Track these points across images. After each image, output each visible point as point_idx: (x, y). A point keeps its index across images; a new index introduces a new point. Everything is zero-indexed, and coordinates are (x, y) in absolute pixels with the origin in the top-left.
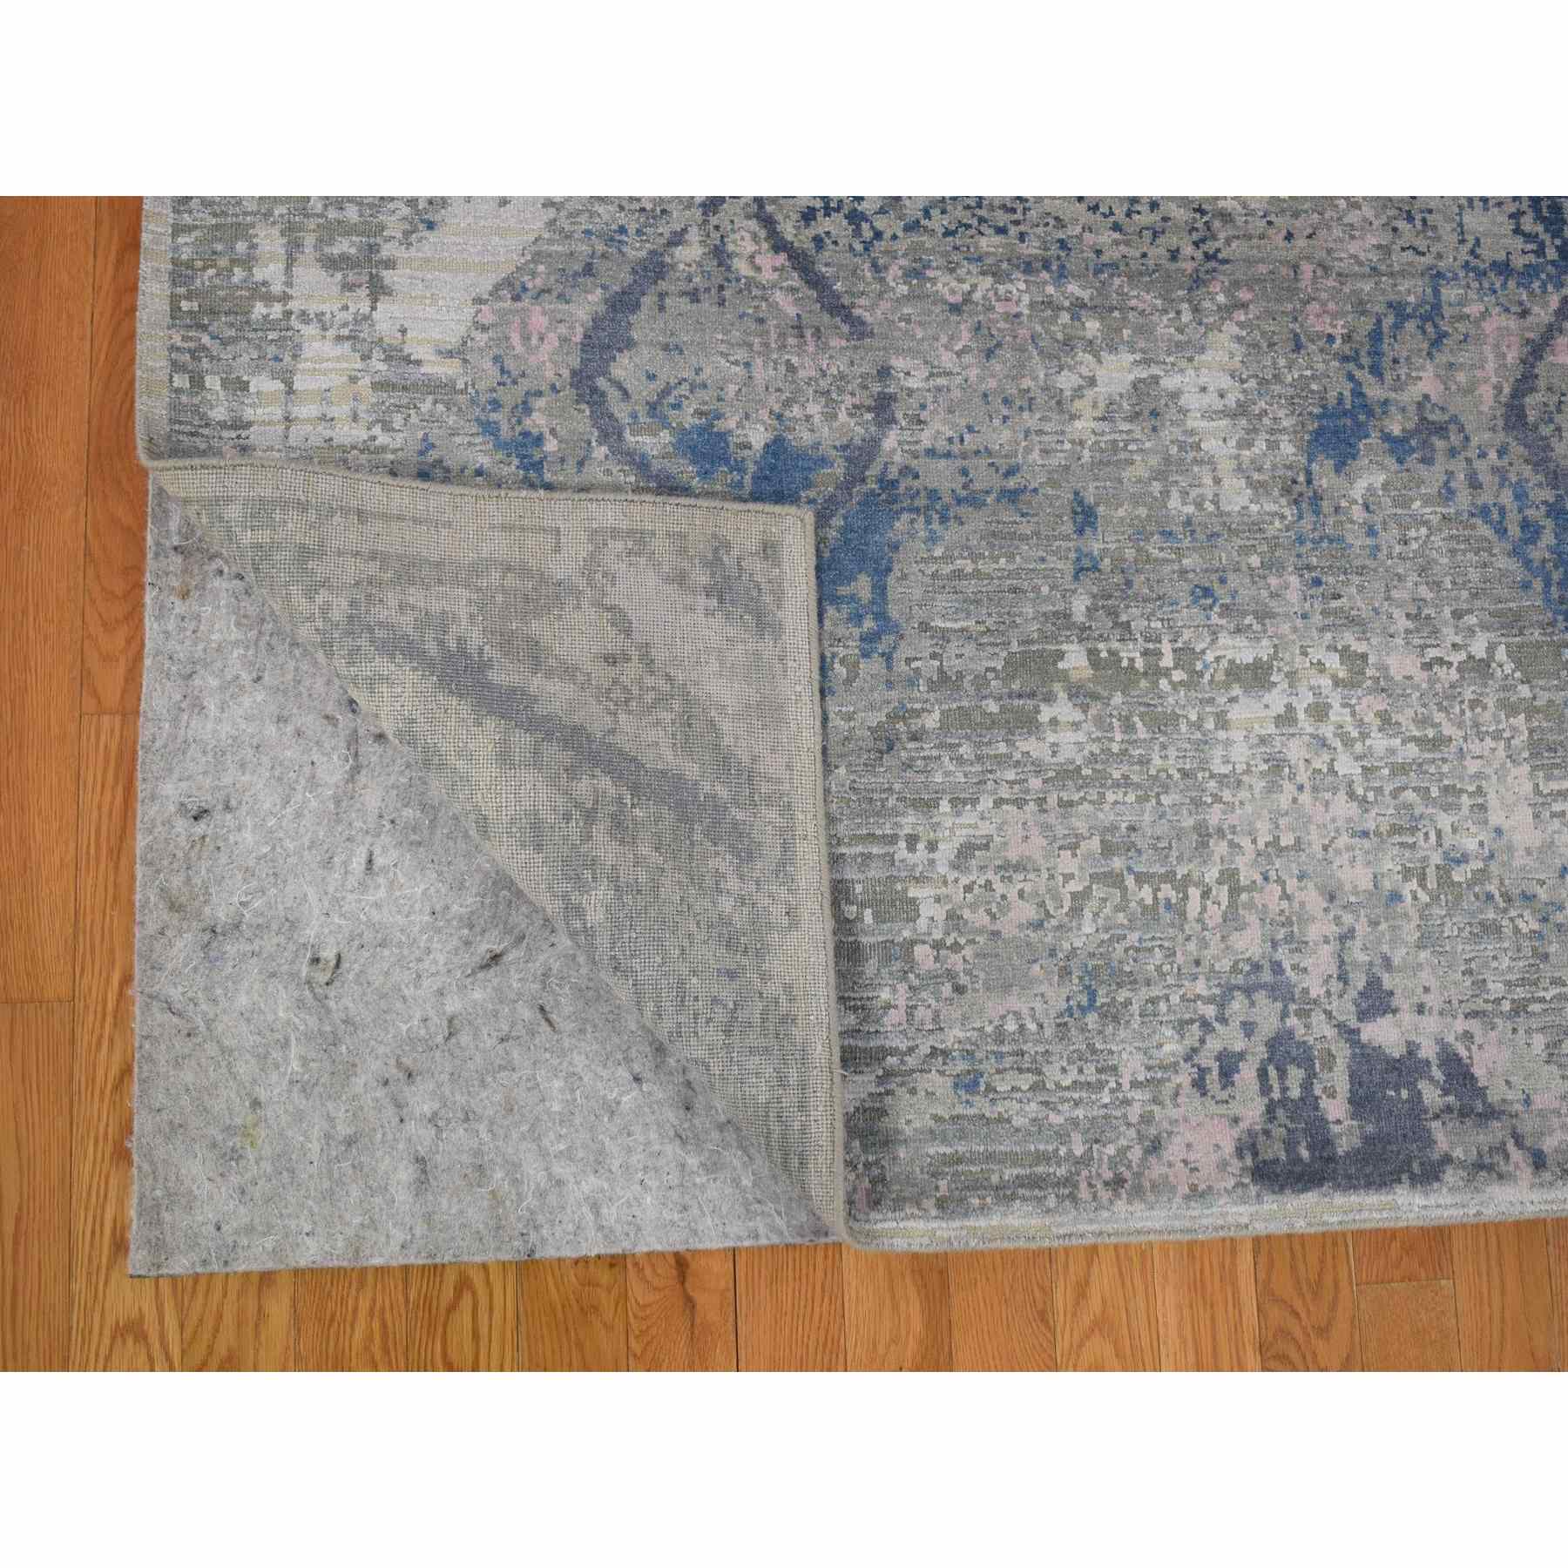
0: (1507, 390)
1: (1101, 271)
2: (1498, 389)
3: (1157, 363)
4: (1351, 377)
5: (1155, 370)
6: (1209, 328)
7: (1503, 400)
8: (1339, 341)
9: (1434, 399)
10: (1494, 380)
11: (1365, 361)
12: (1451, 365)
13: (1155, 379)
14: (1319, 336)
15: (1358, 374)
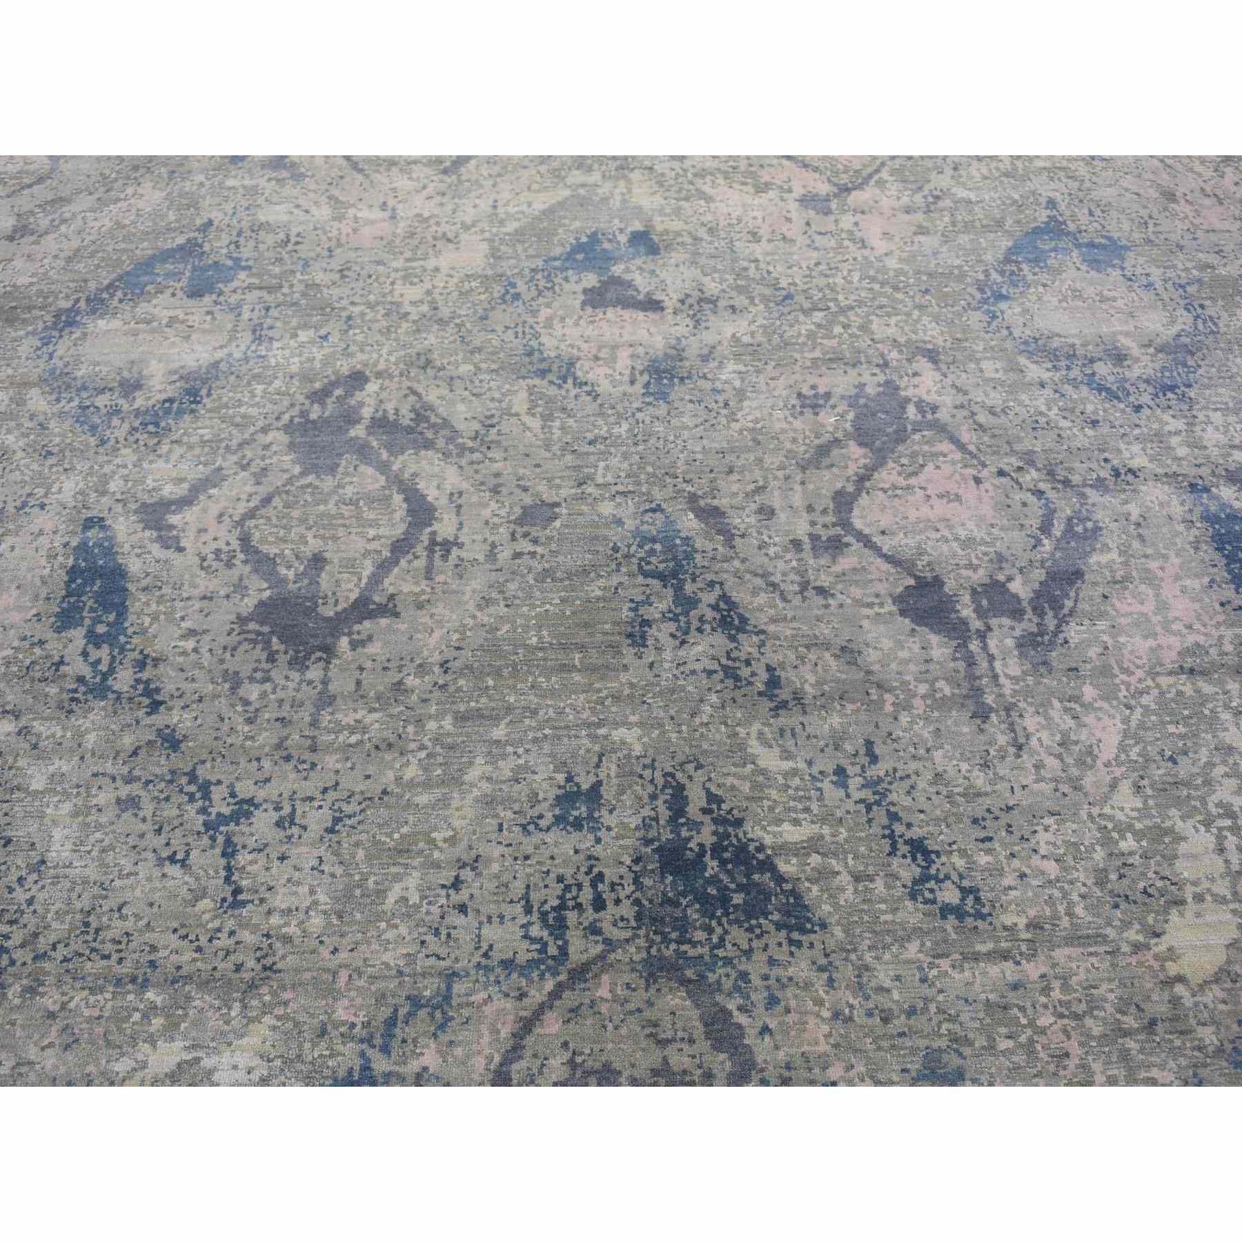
0: (497, 1059)
1: (178, 982)
2: (490, 1059)
3: (202, 1047)
4: (362, 1054)
5: (200, 1054)
6: (251, 1020)
7: (492, 1067)
8: (359, 1026)
9: (431, 1071)
10: (487, 1051)
11: (378, 1041)
12: (451, 1042)
13: (197, 1060)
14: (343, 1023)
15: (370, 1052)
